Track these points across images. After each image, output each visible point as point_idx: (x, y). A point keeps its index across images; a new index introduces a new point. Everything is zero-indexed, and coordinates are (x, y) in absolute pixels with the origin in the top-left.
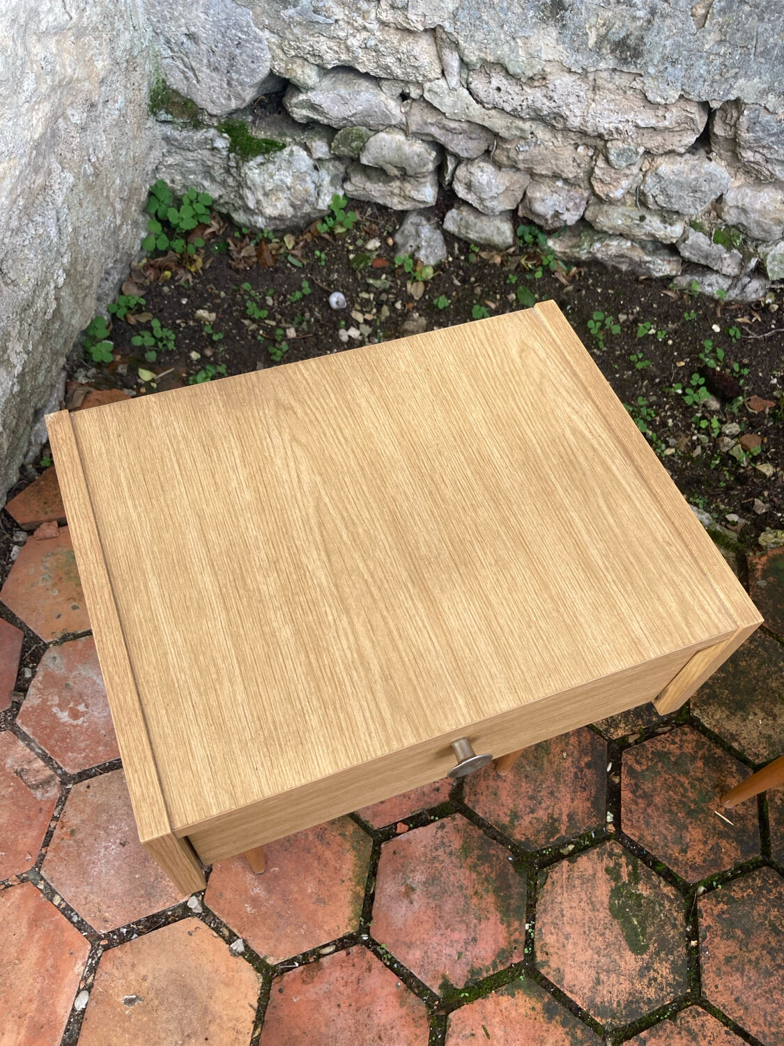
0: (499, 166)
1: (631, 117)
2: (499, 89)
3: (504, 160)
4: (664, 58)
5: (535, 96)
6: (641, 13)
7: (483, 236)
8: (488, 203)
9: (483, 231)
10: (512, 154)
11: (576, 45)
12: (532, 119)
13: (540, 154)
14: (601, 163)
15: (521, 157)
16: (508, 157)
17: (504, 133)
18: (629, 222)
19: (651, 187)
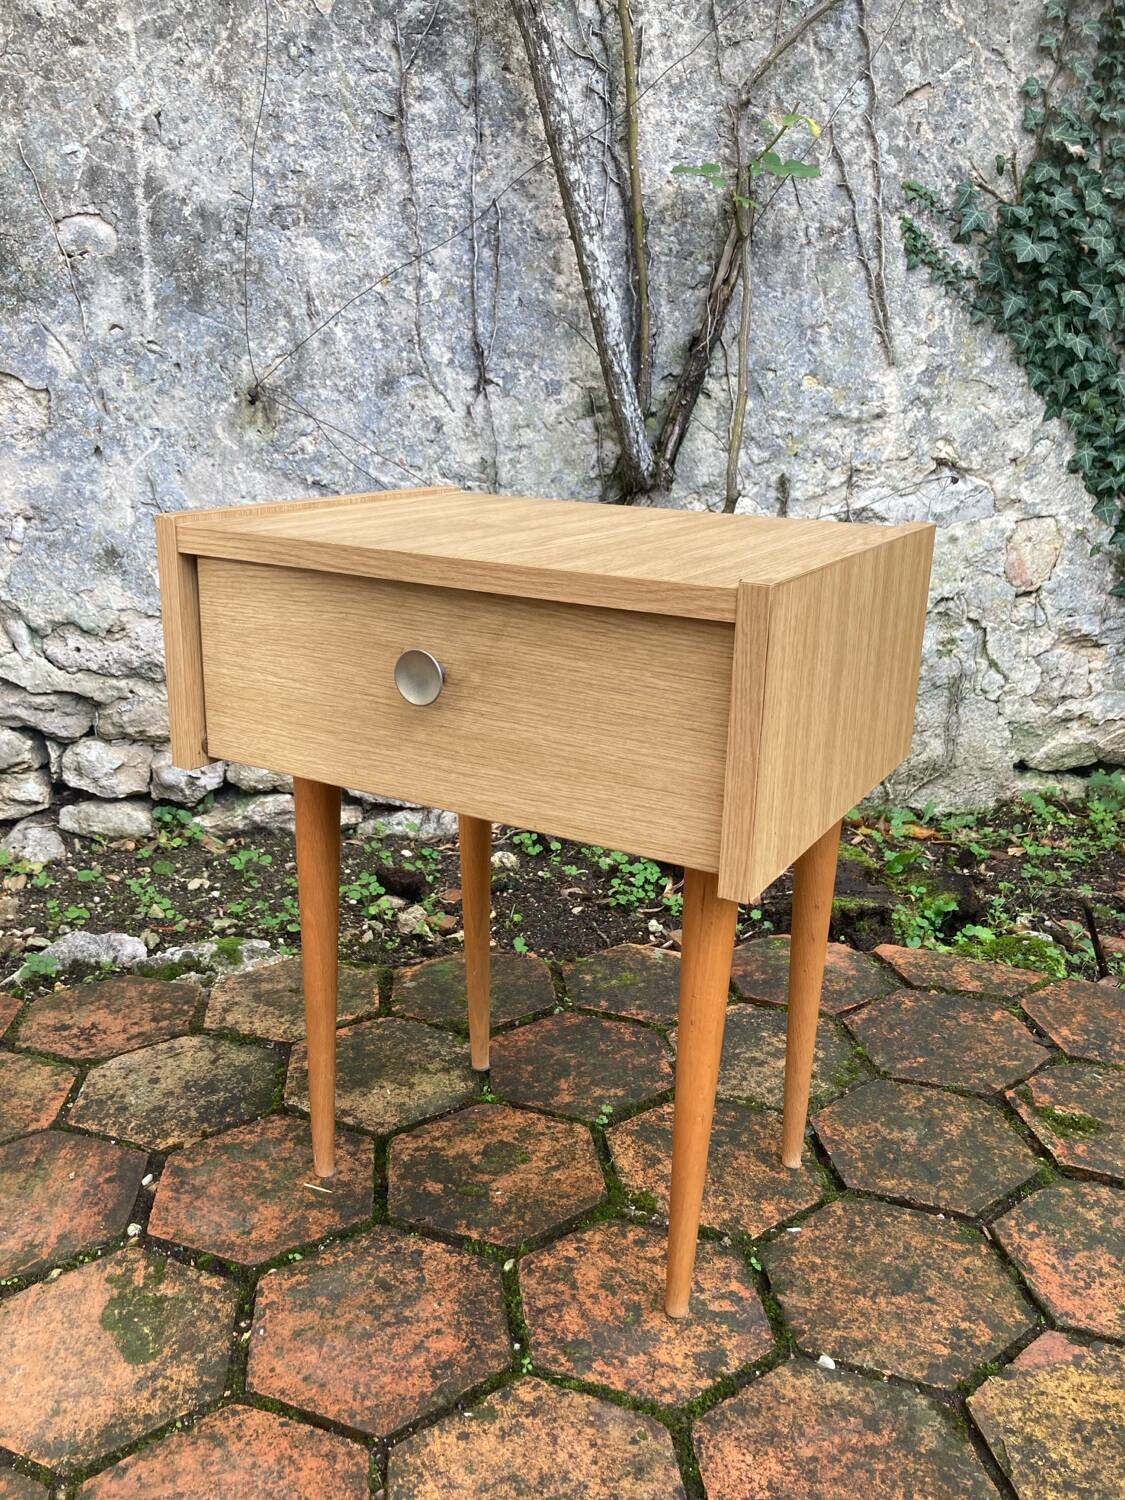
0: (107, 740)
2: (78, 650)
3: (110, 729)
5: (120, 648)
7: (110, 825)
8: (103, 782)
9: (109, 820)
10: (116, 718)
11: (144, 587)
12: (127, 676)
13: (147, 712)
15: (125, 718)
16: (113, 724)
17: (98, 696)
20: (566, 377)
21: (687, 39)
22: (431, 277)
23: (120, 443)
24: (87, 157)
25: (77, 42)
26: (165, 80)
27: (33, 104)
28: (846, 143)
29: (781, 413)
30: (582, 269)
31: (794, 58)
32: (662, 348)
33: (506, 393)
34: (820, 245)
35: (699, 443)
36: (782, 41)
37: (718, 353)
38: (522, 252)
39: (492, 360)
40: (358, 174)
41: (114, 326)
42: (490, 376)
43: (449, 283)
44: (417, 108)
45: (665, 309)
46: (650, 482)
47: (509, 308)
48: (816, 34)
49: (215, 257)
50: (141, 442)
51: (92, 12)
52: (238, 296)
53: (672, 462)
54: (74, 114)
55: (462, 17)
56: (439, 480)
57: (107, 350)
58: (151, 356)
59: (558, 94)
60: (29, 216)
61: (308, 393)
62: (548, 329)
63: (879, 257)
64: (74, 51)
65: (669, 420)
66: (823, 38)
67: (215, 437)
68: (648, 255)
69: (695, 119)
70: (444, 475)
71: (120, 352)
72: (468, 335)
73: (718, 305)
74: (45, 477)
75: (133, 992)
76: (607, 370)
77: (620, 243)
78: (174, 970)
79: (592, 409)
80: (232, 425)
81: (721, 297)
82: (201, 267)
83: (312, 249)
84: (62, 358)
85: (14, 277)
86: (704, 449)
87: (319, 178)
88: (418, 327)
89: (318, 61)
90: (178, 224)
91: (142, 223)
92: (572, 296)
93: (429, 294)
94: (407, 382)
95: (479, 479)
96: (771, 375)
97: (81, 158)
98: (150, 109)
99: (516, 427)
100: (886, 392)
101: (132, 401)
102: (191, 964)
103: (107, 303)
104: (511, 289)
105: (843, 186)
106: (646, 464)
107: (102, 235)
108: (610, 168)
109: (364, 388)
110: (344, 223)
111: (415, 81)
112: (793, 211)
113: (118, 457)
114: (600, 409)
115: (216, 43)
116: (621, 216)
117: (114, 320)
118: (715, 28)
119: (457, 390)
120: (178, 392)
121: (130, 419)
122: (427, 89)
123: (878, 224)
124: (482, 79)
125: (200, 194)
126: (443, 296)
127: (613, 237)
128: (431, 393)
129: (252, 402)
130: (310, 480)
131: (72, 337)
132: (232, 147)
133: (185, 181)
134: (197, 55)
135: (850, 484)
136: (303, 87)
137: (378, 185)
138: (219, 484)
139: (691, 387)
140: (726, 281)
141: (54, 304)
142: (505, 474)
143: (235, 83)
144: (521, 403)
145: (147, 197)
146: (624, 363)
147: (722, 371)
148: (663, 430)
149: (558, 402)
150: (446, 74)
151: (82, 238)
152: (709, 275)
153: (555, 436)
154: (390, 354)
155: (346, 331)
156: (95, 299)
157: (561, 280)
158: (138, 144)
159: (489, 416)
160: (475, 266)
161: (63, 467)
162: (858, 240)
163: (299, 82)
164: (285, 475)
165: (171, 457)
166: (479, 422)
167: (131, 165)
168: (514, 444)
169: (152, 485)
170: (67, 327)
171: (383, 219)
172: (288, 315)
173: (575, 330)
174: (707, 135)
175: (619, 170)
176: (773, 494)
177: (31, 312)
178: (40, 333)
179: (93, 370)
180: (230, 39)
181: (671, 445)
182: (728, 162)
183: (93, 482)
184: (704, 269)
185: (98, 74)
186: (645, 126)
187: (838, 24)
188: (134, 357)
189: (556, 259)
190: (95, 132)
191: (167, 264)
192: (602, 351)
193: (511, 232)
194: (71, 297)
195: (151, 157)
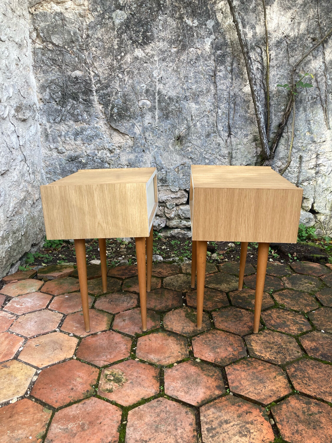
1: (169, 196)
4: (172, 181)
6: (164, 172)
14: (166, 209)
18: (178, 223)
19: (180, 212)
20: (249, 133)
21: (281, 56)
22: (219, 111)
23: (149, 149)
24: (146, 87)
25: (146, 63)
26: (164, 70)
27: (136, 76)
28: (319, 77)
29: (301, 141)
30: (256, 109)
31: (307, 59)
32: (272, 126)
33: (235, 137)
34: (311, 101)
35: (280, 148)
36: (304, 55)
37: (286, 127)
38: (240, 105)
39: (232, 130)
40: (204, 88)
41: (149, 123)
42: (232, 133)
43: (223, 112)
44: (218, 74)
45: (273, 117)
46: (269, 157)
47: (237, 118)
48: (312, 53)
49: (172, 107)
50: (153, 149)
51: (149, 56)
52: (176, 116)
53: (274, 153)
54: (144, 78)
55: (230, 54)
56: (219, 157)
57: (147, 128)
58: (157, 130)
59: (252, 71)
60: (133, 100)
61: (190, 138)
62: (246, 122)
63: (326, 104)
64: (145, 65)
65: (274, 143)
66: (314, 54)
67: (169, 148)
68: (270, 105)
69: (282, 74)
70: (220, 156)
71: (150, 129)
72: (227, 124)
73: (287, 116)
74: (132, 156)
75: (165, 266)
76: (260, 132)
77: (264, 102)
78: (171, 263)
79: (255, 140)
80: (173, 145)
81: (287, 114)
82: (168, 110)
83: (193, 105)
84: (138, 130)
85: (129, 113)
86: (282, 150)
87: (196, 89)
88: (216, 123)
89: (197, 64)
90: (164, 100)
91: (157, 101)
92: (251, 114)
93: (219, 115)
94: (213, 135)
95: (228, 157)
96: (298, 132)
97: (145, 87)
98: (160, 76)
99: (237, 145)
100: (327, 136)
101: (152, 140)
102: (174, 261)
103: (148, 118)
104: (237, 113)
105: (318, 88)
106: (268, 153)
107: (148, 104)
108: (262, 85)
109: (203, 136)
110: (200, 99)
111: (218, 68)
112: (305, 94)
113: (148, 152)
114: (257, 140)
115: (175, 62)
116: (264, 96)
117: (149, 122)
118: (288, 53)
119: (224, 136)
120: (162, 138)
121: (151, 144)
122: (221, 70)
123: (326, 96)
124: (233, 67)
125: (169, 94)
126: (222, 115)
127: (262, 101)
128: (218, 137)
129: (178, 140)
130: (189, 157)
131: (140, 126)
132: (177, 83)
133: (166, 91)
134: (171, 64)
135: (317, 157)
136: (193, 70)
137: (208, 91)
138: (169, 158)
139: (279, 135)
140: (289, 111)
141: (137, 119)
142: (234, 155)
143: (179, 70)
144: (238, 139)
145: (158, 95)
146: (264, 131)
147: (286, 131)
148: (272, 145)
149: (247, 139)
150: (225, 66)
151: (144, 104)
152: (284, 109)
153: (246, 147)
154: (209, 128)
155: (199, 123)
156: (145, 117)
157: (249, 111)
158: (157, 84)
159: (231, 142)
160: (230, 108)
161: (136, 154)
162: (321, 100)
163: (193, 69)
164: (184, 156)
165: (159, 152)
166: (228, 143)
167: (155, 88)
168: (236, 148)
169: (155, 159)
170: (139, 124)
171: (209, 98)
172: (187, 120)
173: (252, 122)
174: (285, 77)
175: (264, 86)
176: (298, 160)
177: (133, 121)
178: (133, 125)
179: (144, 133)
180: (178, 61)
181: (274, 149)
182: (290, 83)
183: (142, 158)
184: (283, 108)
185: (150, 69)
186: (271, 75)
187: (318, 51)
188: (153, 130)
189: (248, 106)
190: (148, 82)
191: (161, 109)
192: (259, 127)
193: (238, 100)
194: (140, 117)
195: (159, 86)
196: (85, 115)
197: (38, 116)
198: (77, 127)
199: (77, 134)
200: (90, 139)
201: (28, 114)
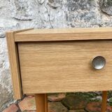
196: (88, 6)
197: (64, 7)
198: (83, 12)
199: (82, 16)
200: (89, 19)
201: (57, 5)
